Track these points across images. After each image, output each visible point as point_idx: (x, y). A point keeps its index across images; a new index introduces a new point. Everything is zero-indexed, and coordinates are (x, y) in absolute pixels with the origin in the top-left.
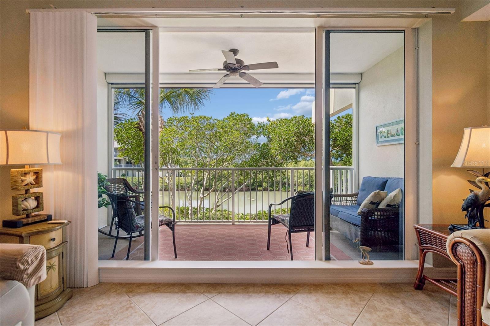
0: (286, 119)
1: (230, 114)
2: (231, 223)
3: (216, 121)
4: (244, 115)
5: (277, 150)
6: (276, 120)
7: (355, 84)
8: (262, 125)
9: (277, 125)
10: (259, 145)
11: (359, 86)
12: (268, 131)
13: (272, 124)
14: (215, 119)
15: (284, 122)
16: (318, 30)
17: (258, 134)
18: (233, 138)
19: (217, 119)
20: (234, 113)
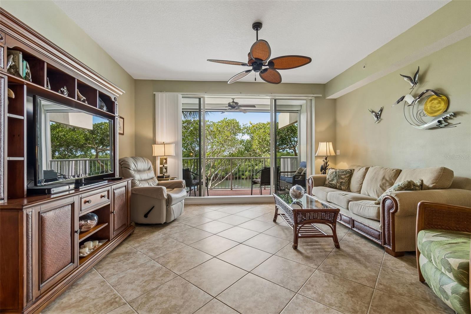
0: (263, 124)
1: (224, 119)
2: (230, 189)
3: (212, 123)
4: (233, 120)
5: (257, 145)
6: (256, 124)
7: (298, 110)
8: (246, 127)
9: (257, 128)
10: (244, 142)
11: (300, 111)
12: (251, 131)
13: (253, 127)
14: (211, 122)
15: (261, 126)
16: (271, 99)
17: (244, 133)
18: (225, 137)
19: (212, 122)
20: (226, 119)
